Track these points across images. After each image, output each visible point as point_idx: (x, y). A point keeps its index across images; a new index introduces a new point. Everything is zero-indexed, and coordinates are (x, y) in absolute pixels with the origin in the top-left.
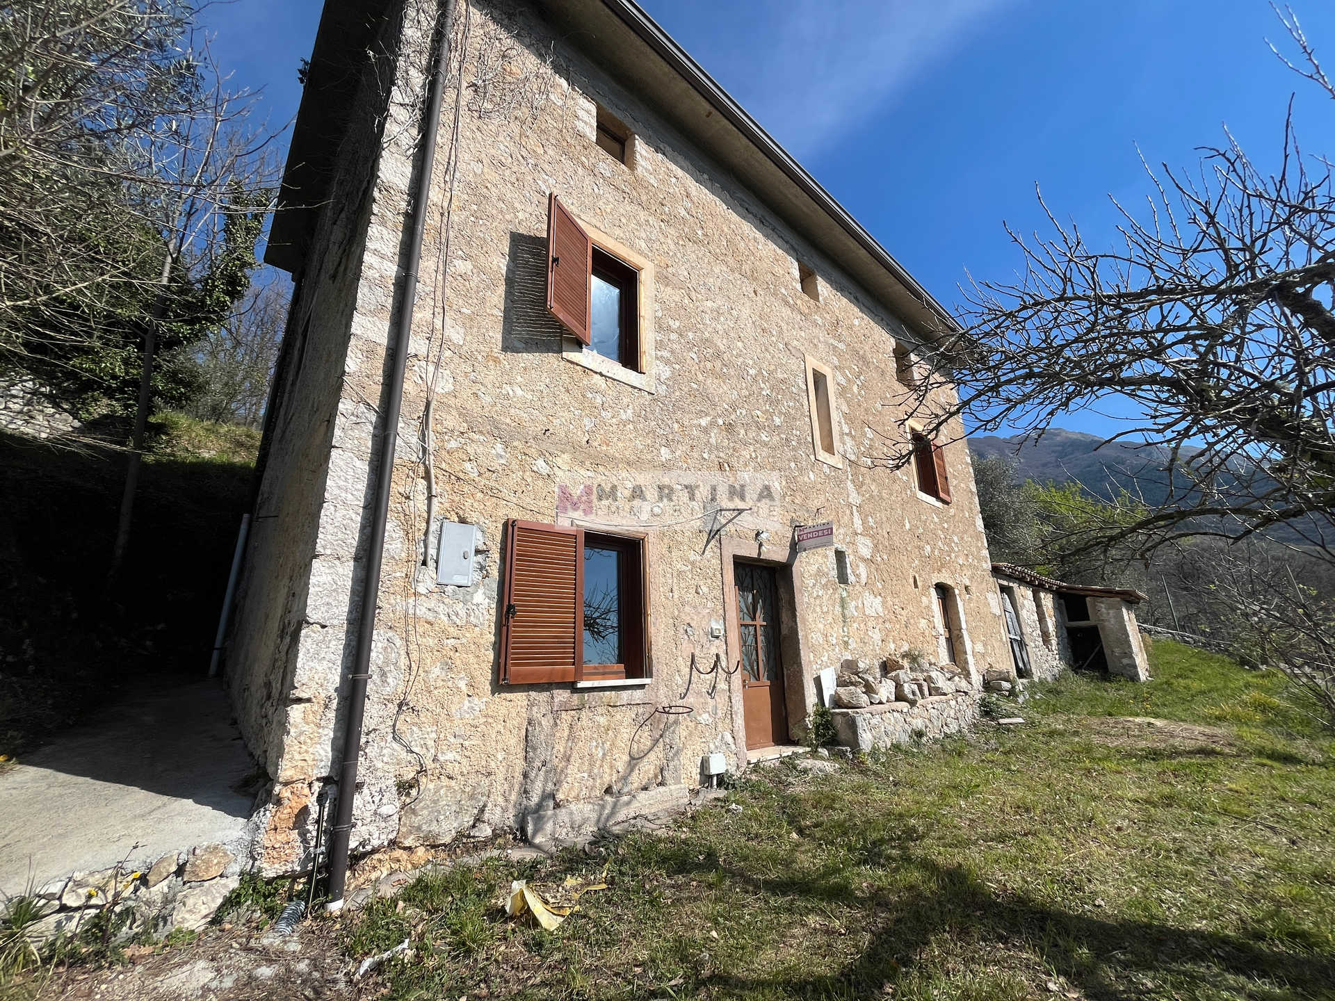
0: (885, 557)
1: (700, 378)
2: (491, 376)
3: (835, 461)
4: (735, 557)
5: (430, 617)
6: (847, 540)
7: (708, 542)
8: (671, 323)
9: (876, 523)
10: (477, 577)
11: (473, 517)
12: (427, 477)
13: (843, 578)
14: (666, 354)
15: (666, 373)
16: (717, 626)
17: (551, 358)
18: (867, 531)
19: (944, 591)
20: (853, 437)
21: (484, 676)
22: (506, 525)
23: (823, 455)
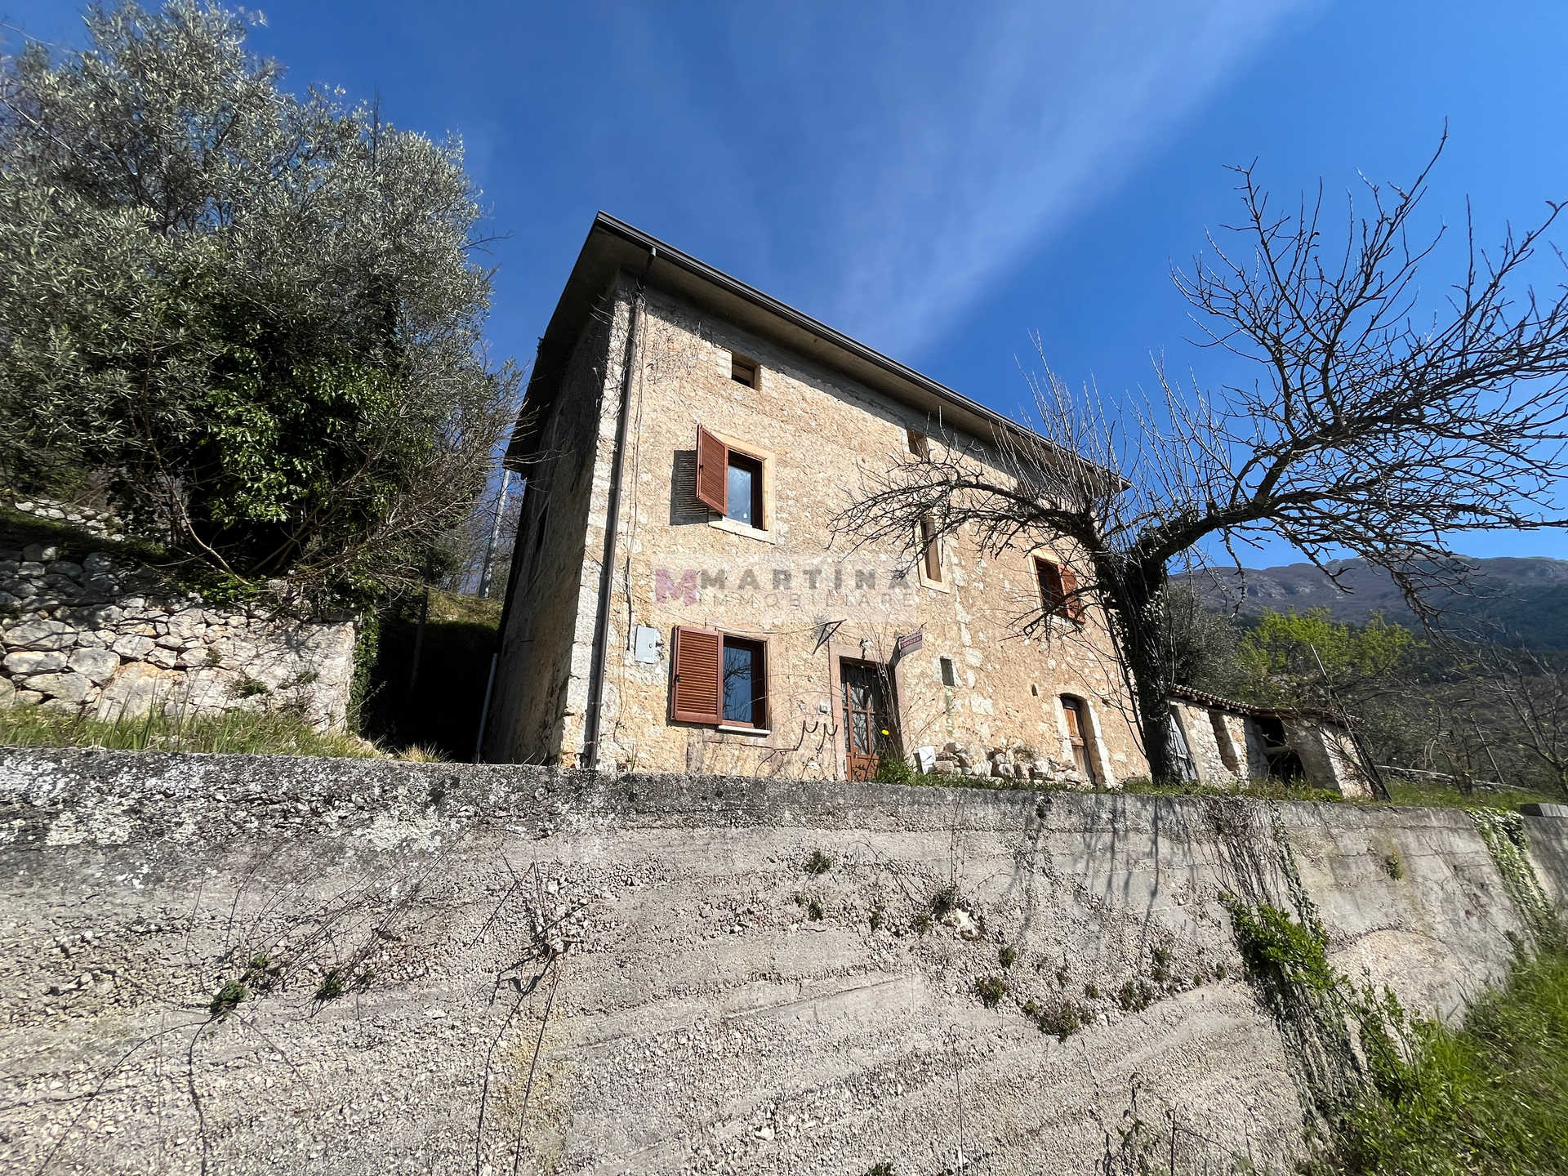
0: (998, 667)
2: (665, 540)
3: (942, 586)
4: (842, 659)
5: (632, 678)
6: (955, 650)
7: (818, 646)
9: (987, 637)
10: (658, 659)
11: (654, 624)
12: (629, 601)
13: (948, 679)
14: (785, 515)
16: (825, 704)
17: (701, 526)
18: (976, 644)
21: (662, 716)
22: (673, 629)
23: (927, 582)
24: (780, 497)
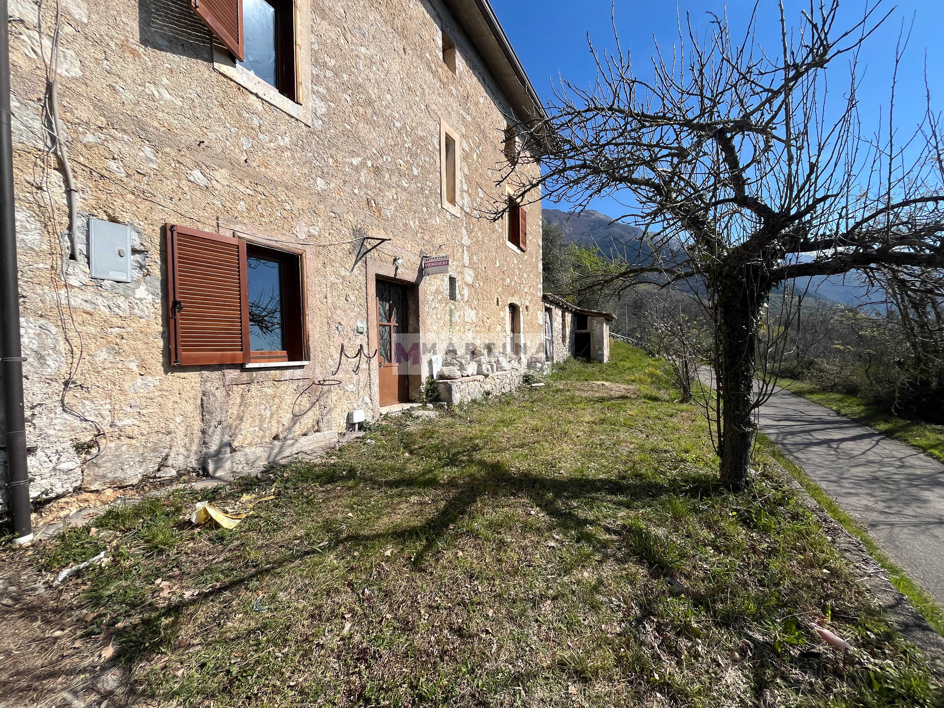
0: (481, 284)
1: (353, 120)
2: (130, 69)
3: (455, 210)
4: (377, 275)
5: (88, 307)
6: (458, 270)
7: (356, 262)
8: (327, 59)
9: (478, 259)
10: (137, 274)
11: (126, 217)
12: (61, 167)
13: (453, 296)
14: (322, 90)
15: (322, 109)
16: (362, 325)
17: (200, 66)
18: (472, 265)
19: (514, 308)
20: (470, 195)
21: (156, 359)
22: (164, 229)
23: (447, 205)
24: (316, 61)
